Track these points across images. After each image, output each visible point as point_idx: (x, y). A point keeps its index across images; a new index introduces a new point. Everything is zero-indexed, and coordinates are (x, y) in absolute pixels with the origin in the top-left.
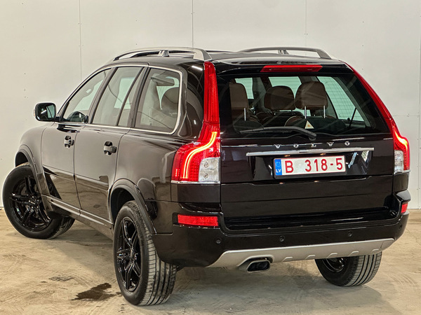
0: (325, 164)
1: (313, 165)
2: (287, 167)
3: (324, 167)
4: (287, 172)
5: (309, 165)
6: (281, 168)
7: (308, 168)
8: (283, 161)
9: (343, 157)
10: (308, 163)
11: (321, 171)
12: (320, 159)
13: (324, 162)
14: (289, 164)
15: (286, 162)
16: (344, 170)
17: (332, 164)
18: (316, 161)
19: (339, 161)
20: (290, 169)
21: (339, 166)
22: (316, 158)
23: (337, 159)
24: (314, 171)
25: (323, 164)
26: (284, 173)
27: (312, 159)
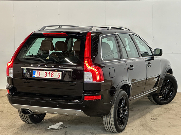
0: (53, 75)
1: (48, 74)
2: (37, 74)
3: (52, 76)
4: (37, 76)
5: (46, 74)
6: (35, 74)
7: (46, 75)
8: (36, 71)
9: (61, 73)
10: (46, 73)
11: (50, 77)
12: (51, 72)
13: (52, 74)
14: (38, 73)
15: (37, 72)
16: (60, 78)
17: (56, 75)
18: (49, 73)
19: (59, 74)
20: (38, 75)
21: (59, 76)
22: (49, 72)
23: (58, 73)
24: (47, 77)
25: (52, 75)
26: (36, 76)
27: (48, 72)
